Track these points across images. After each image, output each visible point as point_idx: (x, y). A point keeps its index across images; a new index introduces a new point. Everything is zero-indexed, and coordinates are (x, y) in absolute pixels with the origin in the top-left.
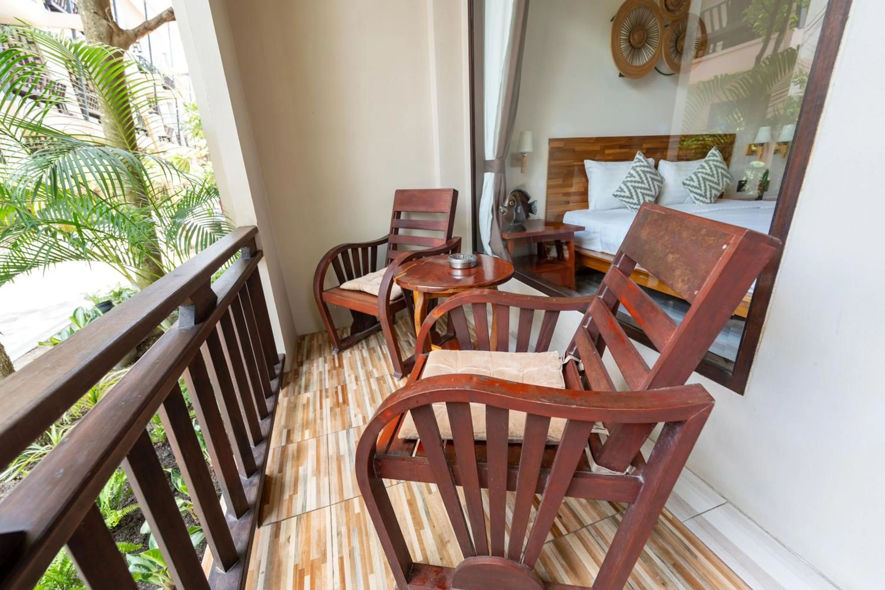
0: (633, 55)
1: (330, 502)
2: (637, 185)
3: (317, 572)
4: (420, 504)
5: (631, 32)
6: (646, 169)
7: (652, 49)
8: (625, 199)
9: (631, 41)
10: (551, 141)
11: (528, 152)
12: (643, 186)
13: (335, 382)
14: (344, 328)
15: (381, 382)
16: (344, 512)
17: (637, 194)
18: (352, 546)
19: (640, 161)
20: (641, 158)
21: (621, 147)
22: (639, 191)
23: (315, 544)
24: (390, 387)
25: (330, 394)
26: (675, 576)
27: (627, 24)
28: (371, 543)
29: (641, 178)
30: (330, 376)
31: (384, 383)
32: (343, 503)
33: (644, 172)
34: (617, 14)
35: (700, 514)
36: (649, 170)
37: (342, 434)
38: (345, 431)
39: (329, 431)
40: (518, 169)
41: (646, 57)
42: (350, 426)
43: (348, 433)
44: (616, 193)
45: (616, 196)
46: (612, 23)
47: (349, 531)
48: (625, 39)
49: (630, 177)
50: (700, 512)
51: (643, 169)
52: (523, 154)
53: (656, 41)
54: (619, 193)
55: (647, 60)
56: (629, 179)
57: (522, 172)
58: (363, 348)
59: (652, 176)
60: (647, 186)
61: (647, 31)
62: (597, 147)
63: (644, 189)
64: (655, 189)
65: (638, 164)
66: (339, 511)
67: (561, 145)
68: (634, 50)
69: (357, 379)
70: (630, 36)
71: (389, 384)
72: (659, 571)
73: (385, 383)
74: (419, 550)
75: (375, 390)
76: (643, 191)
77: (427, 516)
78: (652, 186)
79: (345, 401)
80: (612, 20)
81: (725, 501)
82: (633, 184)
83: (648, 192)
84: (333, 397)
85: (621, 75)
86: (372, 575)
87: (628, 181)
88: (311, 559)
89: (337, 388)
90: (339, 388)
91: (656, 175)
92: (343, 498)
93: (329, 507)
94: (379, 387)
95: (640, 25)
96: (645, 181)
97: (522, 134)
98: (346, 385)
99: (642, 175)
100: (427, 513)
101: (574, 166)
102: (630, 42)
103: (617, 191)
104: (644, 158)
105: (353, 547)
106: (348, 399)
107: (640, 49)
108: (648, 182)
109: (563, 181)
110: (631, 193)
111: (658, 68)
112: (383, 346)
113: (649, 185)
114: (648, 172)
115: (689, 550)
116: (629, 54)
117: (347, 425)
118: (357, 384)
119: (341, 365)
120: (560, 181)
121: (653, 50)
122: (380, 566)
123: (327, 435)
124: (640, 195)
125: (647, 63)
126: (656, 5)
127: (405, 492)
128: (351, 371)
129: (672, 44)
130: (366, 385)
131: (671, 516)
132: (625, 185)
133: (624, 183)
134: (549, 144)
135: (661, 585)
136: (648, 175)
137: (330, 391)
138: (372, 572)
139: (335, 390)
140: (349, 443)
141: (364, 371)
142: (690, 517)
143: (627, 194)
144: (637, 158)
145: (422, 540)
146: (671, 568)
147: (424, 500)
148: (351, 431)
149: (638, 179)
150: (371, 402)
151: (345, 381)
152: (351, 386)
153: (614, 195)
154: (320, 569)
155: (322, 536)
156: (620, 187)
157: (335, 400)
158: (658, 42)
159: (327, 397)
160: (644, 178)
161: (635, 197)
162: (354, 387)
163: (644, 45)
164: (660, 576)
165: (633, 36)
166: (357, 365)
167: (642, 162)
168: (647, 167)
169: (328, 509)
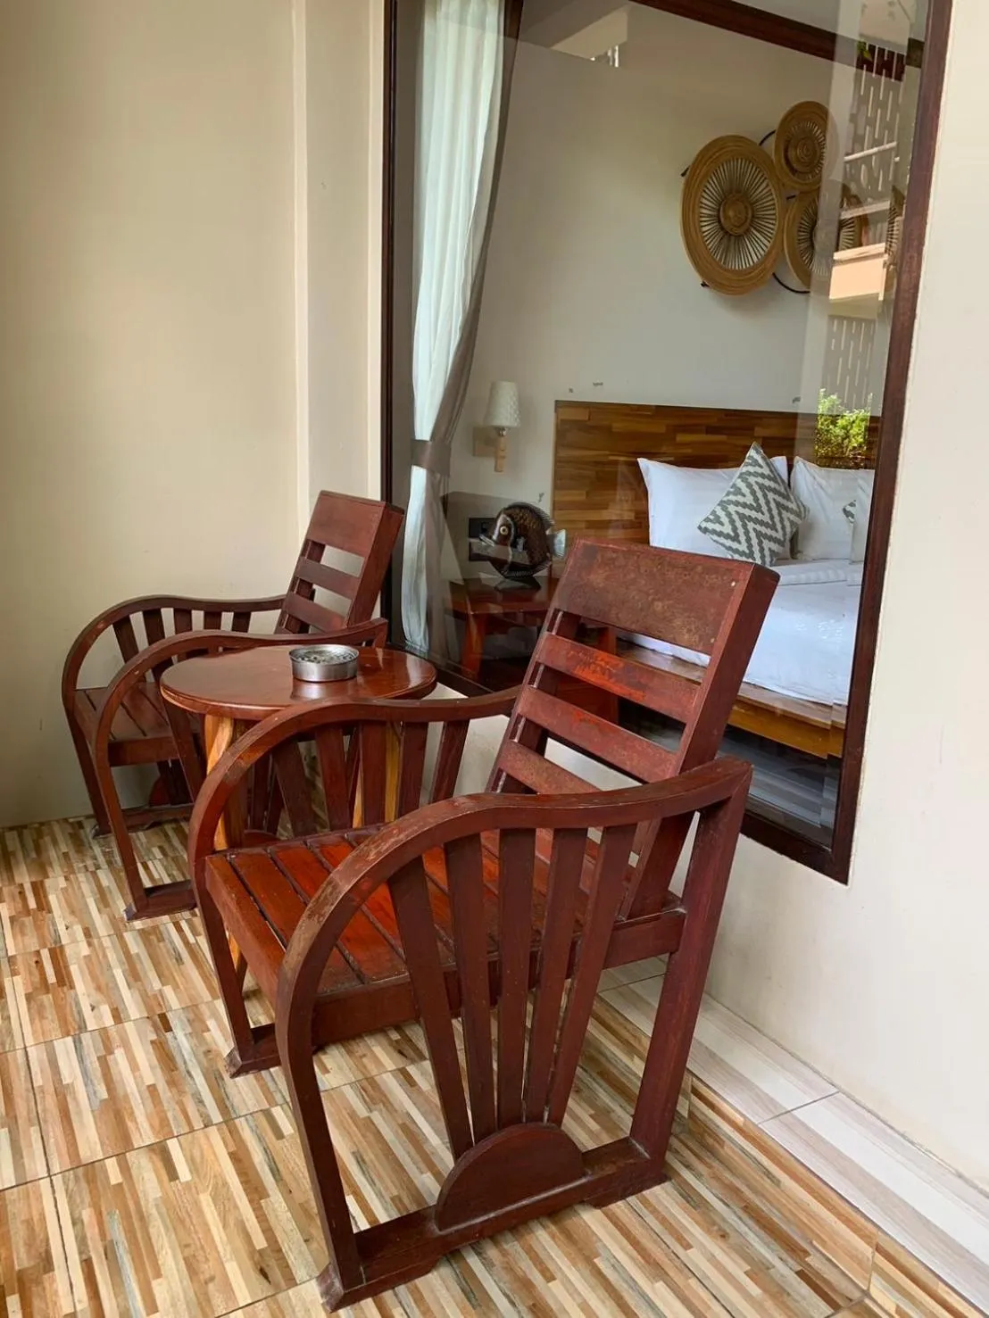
0: (727, 250)
1: (49, 1170)
2: (747, 512)
3: (34, 1289)
4: (258, 1157)
5: (723, 202)
6: (767, 483)
7: (763, 239)
8: (722, 540)
9: (722, 220)
10: (559, 405)
11: (509, 428)
12: (760, 516)
13: (32, 943)
14: (42, 824)
15: (153, 938)
16: (84, 1185)
17: (747, 533)
18: (109, 1238)
19: (756, 463)
20: (758, 458)
21: (711, 430)
22: (751, 526)
23: (21, 1243)
24: (175, 949)
25: (20, 966)
26: (744, 1223)
27: (713, 188)
28: (152, 1231)
29: (756, 500)
30: (17, 929)
31: (159, 941)
32: (80, 1171)
33: (762, 487)
34: (694, 164)
35: (789, 1112)
36: (772, 484)
37: (64, 1047)
38: (69, 1040)
39: (30, 1041)
40: (489, 463)
41: (754, 252)
42: (82, 1027)
43: (78, 1043)
44: (704, 525)
45: (705, 530)
46: (683, 180)
47: (99, 1214)
48: (710, 216)
49: (735, 494)
50: (789, 1109)
51: (760, 480)
52: (499, 430)
53: (772, 227)
54: (710, 526)
55: (755, 259)
56: (732, 498)
57: (496, 470)
58: (98, 867)
59: (779, 499)
60: (766, 518)
61: (752, 204)
62: (660, 427)
63: (762, 523)
64: (783, 528)
65: (751, 469)
66: (71, 1185)
67: (582, 415)
68: (729, 240)
69: (88, 933)
70: (719, 210)
71: (172, 942)
72: (718, 1220)
73: (161, 939)
74: (259, 1231)
75: (138, 955)
76: (758, 527)
77: (274, 1175)
78: (777, 519)
79: (64, 979)
80: (683, 175)
81: (836, 1090)
82: (740, 510)
83: (769, 532)
84: (31, 973)
85: (704, 285)
86: (159, 1280)
87: (730, 502)
88: (17, 1268)
89: (38, 953)
90: (45, 954)
91: (787, 497)
92: (80, 1161)
93: (48, 1179)
94: (148, 951)
95: (738, 191)
96: (765, 508)
97: (493, 389)
98: (62, 947)
99: (760, 494)
100: (275, 1172)
101: (616, 463)
102: (719, 221)
103: (707, 520)
104: (763, 458)
105: (112, 1241)
106: (69, 974)
107: (739, 237)
108: (770, 510)
109: (587, 494)
110: (735, 529)
111: (778, 276)
112: (150, 864)
113: (772, 517)
114: (770, 489)
115: (768, 1174)
116: (718, 247)
117: (73, 1026)
118: (90, 944)
119: (43, 905)
120: (578, 496)
121: (766, 242)
122: (177, 1264)
123: (25, 1048)
124: (753, 535)
125: (755, 266)
126: (769, 157)
127: (224, 1139)
128: (71, 919)
129: (804, 235)
130: (114, 947)
131: (742, 1119)
132: (725, 509)
133: (723, 504)
134: (556, 411)
135: (719, 1238)
136: (771, 496)
137: (19, 959)
138: (158, 1275)
139: (35, 959)
140: (81, 1060)
141: (105, 916)
142: (772, 1116)
143: (727, 529)
144: (751, 457)
145: (264, 1215)
146: (740, 1212)
147: (266, 1150)
148: (86, 1038)
149: (749, 500)
150: (131, 979)
151: (58, 940)
152: (77, 949)
153: (700, 528)
154: (39, 1282)
155: (37, 1229)
156: (714, 513)
157: (37, 979)
158: (776, 228)
159: (14, 973)
160: (762, 501)
161: (743, 538)
162: (85, 950)
163: (748, 231)
164: (719, 1226)
165: (724, 211)
166: (86, 905)
167: (761, 466)
168: (769, 478)
169: (45, 1184)
